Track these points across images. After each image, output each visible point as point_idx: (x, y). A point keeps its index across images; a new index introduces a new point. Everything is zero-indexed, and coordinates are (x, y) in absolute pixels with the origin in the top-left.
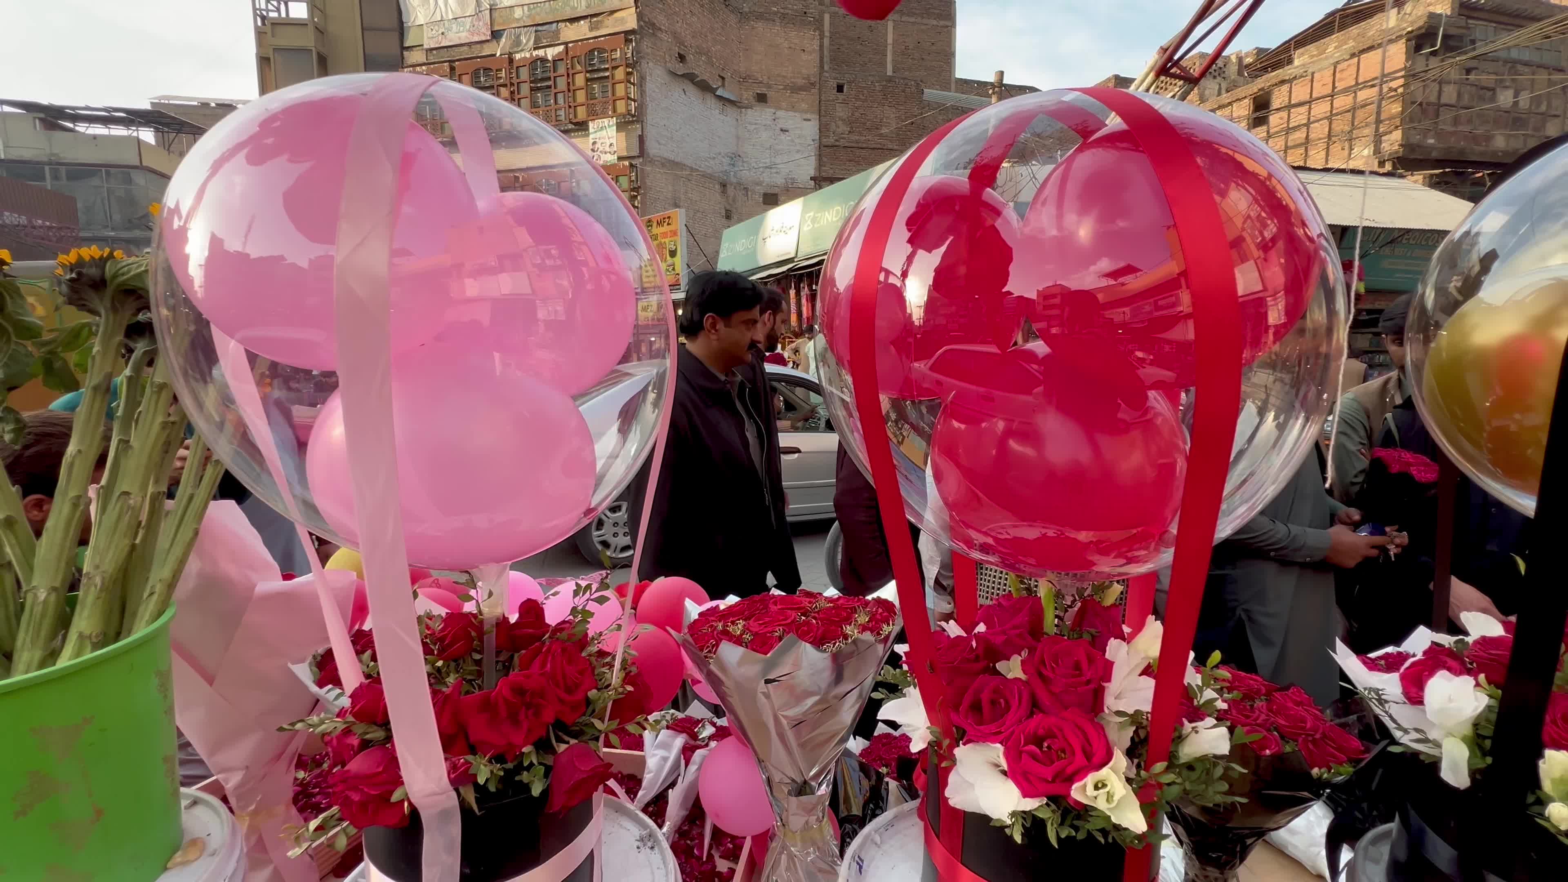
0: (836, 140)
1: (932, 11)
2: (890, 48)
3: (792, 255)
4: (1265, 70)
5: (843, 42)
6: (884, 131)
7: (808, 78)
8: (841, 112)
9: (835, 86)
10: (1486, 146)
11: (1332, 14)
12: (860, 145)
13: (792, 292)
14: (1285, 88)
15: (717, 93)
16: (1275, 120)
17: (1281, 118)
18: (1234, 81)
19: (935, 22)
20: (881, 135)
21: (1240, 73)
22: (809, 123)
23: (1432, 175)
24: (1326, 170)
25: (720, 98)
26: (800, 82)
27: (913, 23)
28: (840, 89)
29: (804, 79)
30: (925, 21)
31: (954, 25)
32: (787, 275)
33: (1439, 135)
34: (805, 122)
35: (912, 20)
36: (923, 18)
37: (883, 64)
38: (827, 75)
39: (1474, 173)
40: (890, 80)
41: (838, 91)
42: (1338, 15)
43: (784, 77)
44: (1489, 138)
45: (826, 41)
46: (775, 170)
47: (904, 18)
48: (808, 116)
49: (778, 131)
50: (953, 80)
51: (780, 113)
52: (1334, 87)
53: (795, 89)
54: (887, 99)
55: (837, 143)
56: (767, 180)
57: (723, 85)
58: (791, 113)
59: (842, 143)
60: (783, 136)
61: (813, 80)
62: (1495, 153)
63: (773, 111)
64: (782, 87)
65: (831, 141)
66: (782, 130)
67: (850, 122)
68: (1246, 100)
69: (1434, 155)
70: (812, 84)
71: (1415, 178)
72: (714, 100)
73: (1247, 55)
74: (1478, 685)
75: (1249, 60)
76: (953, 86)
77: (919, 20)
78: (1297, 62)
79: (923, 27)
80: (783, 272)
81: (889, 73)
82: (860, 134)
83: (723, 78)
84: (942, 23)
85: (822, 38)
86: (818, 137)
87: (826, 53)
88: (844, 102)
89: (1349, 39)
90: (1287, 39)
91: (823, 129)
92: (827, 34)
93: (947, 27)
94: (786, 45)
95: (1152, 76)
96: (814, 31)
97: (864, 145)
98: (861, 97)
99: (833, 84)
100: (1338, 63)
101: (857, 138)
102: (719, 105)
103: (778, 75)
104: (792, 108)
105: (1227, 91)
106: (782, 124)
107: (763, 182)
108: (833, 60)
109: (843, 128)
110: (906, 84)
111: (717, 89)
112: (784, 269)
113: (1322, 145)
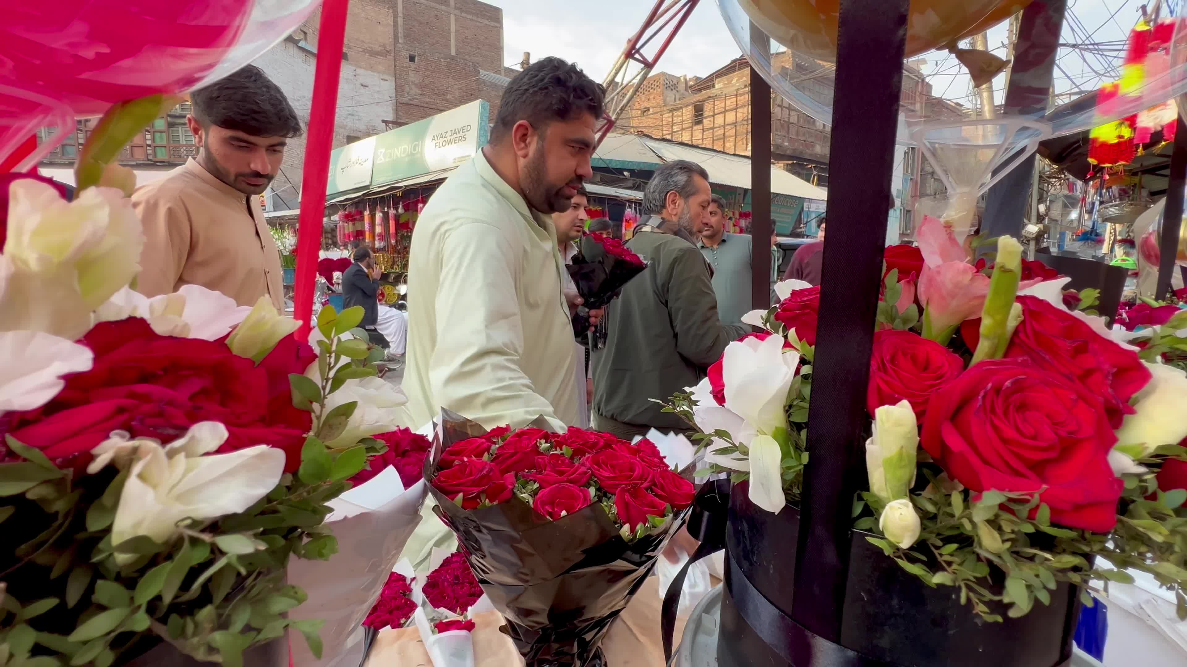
0: (410, 100)
1: (484, 13)
2: (453, 35)
3: (368, 183)
4: (700, 90)
5: (414, 23)
6: (449, 97)
7: (384, 46)
8: (413, 77)
9: (408, 56)
10: (812, 150)
11: (734, 61)
12: (430, 106)
13: (366, 213)
14: (711, 101)
15: (300, 45)
16: (706, 122)
17: (710, 121)
18: (683, 94)
19: (487, 22)
20: (447, 100)
21: (686, 90)
22: (385, 82)
23: (788, 164)
24: (734, 155)
25: (302, 49)
26: (378, 48)
27: (471, 20)
28: (412, 59)
29: (380, 46)
30: (479, 20)
31: (501, 27)
32: (363, 199)
33: (790, 140)
34: (382, 82)
35: (470, 17)
36: (478, 17)
37: (448, 46)
38: (400, 46)
39: (807, 165)
40: (452, 58)
41: (410, 61)
42: (737, 62)
43: (363, 41)
44: (813, 146)
45: (400, 21)
46: (357, 118)
47: (463, 15)
48: (386, 77)
49: (359, 86)
50: (503, 68)
51: (359, 71)
52: (737, 105)
53: (373, 53)
54: (451, 73)
55: (411, 102)
56: (350, 124)
57: (306, 39)
58: (370, 72)
59: (415, 102)
60: (363, 90)
61: (388, 48)
62: (816, 155)
63: (354, 68)
64: (361, 50)
65: (405, 100)
66: (362, 85)
67: (421, 86)
68: (690, 107)
69: (788, 152)
70: (387, 51)
71: (780, 165)
72: (296, 50)
73: (691, 80)
74: (787, 345)
75: (691, 83)
76: (503, 72)
77: (475, 18)
78: (717, 86)
79: (478, 24)
80: (359, 197)
81: (453, 53)
82: (430, 97)
83: (305, 33)
84: (493, 24)
85: (395, 17)
86: (394, 95)
87: (400, 29)
88: (416, 70)
89: (743, 76)
90: (712, 72)
91: (399, 89)
92: (400, 15)
93: (497, 27)
94: (363, 15)
95: (623, 57)
96: (388, 8)
97: (434, 107)
98: (430, 68)
99: (405, 54)
100: (738, 89)
101: (428, 100)
102: (302, 55)
103: (357, 39)
104: (371, 68)
105: (679, 100)
106: (361, 80)
107: (346, 126)
108: (406, 36)
109: (415, 91)
110: (466, 64)
111: (299, 41)
112: (360, 194)
113: (732, 139)
